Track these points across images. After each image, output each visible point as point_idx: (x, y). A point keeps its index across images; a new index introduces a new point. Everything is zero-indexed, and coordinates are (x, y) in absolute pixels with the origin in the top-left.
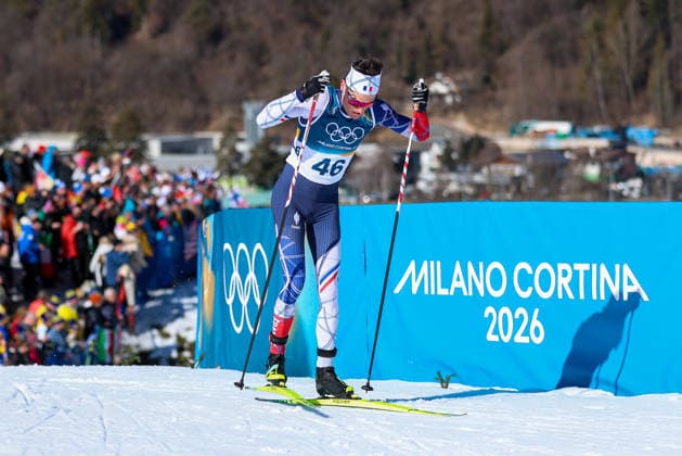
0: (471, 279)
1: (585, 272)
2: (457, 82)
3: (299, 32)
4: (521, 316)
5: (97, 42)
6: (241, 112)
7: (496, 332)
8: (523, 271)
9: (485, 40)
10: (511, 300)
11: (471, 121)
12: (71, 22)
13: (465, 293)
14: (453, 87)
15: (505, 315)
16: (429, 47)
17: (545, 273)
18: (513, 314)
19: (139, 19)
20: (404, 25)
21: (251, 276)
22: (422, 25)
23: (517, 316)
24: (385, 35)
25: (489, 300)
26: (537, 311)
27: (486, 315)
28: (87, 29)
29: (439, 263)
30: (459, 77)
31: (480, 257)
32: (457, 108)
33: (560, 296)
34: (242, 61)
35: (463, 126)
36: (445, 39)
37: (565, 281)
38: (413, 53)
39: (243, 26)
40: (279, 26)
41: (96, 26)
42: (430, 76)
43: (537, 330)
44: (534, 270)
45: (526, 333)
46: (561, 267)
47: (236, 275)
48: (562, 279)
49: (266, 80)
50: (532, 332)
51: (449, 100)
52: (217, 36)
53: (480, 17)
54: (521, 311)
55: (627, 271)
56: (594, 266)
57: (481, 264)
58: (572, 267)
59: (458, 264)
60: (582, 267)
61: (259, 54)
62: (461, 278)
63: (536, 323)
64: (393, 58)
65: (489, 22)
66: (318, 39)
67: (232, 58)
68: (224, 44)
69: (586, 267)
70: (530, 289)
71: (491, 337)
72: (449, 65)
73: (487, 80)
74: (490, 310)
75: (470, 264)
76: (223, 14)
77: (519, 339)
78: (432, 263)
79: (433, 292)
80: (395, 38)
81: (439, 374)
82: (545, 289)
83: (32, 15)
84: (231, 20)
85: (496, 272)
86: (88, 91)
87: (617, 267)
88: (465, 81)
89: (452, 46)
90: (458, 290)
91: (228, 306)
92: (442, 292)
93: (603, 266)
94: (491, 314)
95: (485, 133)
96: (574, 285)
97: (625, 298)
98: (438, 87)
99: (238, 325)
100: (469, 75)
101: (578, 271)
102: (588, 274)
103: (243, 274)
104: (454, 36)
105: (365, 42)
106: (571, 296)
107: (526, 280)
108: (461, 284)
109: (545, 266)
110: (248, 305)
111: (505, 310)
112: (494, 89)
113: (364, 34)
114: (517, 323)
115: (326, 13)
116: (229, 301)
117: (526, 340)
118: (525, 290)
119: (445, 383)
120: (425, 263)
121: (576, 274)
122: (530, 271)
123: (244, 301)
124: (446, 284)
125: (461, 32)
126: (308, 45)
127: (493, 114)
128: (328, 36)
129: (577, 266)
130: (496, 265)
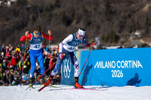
0: (109, 65)
1: (131, 62)
2: (141, 32)
3: (107, 22)
4: (119, 72)
5: (64, 25)
6: (95, 39)
7: (114, 75)
8: (119, 63)
9: (147, 23)
10: (116, 69)
11: (144, 40)
12: (58, 21)
13: (108, 68)
14: (140, 33)
15: (115, 72)
16: (134, 25)
17: (123, 63)
18: (117, 71)
19: (73, 21)
20: (129, 20)
21: (68, 66)
22: (133, 20)
23: (118, 72)
24: (125, 23)
25: (112, 69)
26: (121, 71)
27: (112, 72)
28: (62, 23)
29: (103, 62)
30: (141, 31)
31: (110, 60)
32: (141, 38)
33: (126, 67)
34: (95, 29)
35: (142, 41)
36: (138, 23)
37: (127, 64)
38: (131, 26)
39: (95, 21)
40: (103, 21)
41: (63, 22)
42: (135, 31)
43: (122, 74)
44: (121, 62)
45: (120, 75)
46: (126, 61)
47: (65, 66)
48: (126, 64)
49: (100, 33)
50: (121, 75)
51: (139, 36)
52: (89, 24)
53: (145, 18)
54: (118, 71)
55: (139, 62)
56: (132, 61)
57: (111, 62)
58: (128, 61)
59: (106, 61)
60: (130, 61)
61: (98, 27)
62: (107, 64)
63: (121, 73)
64: (127, 27)
65: (147, 19)
66: (111, 24)
67: (93, 28)
68: (91, 25)
69: (131, 61)
70: (120, 66)
71: (113, 76)
72: (139, 29)
73: (147, 32)
74: (112, 71)
75: (108, 62)
76: (91, 19)
77: (118, 76)
78: (101, 62)
79: (102, 68)
80: (127, 23)
81: (101, 84)
82: (123, 66)
83: (50, 20)
84: (92, 20)
85: (113, 63)
86: (62, 36)
87: (137, 61)
88: (142, 32)
89: (139, 25)
90: (106, 67)
91: (64, 72)
92: (104, 67)
93: (134, 61)
94: (113, 72)
95: (147, 43)
96: (128, 65)
97: (138, 67)
98: (137, 33)
99: (66, 76)
100: (143, 31)
101: (129, 62)
102: (131, 63)
103: (66, 66)
104: (140, 22)
105: (121, 24)
106: (128, 67)
107: (119, 64)
108: (107, 66)
109: (123, 61)
110: (67, 72)
111: (115, 71)
112: (149, 34)
113: (121, 22)
114: (118, 73)
115: (112, 18)
116: (64, 71)
117: (119, 77)
118: (119, 66)
119: (103, 85)
120: (100, 62)
121: (129, 63)
122: (120, 63)
123: (67, 71)
124: (104, 66)
125: (141, 22)
126: (109, 25)
127: (148, 39)
128: (113, 23)
129: (129, 61)
130: (113, 62)
